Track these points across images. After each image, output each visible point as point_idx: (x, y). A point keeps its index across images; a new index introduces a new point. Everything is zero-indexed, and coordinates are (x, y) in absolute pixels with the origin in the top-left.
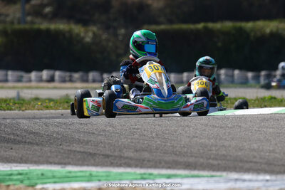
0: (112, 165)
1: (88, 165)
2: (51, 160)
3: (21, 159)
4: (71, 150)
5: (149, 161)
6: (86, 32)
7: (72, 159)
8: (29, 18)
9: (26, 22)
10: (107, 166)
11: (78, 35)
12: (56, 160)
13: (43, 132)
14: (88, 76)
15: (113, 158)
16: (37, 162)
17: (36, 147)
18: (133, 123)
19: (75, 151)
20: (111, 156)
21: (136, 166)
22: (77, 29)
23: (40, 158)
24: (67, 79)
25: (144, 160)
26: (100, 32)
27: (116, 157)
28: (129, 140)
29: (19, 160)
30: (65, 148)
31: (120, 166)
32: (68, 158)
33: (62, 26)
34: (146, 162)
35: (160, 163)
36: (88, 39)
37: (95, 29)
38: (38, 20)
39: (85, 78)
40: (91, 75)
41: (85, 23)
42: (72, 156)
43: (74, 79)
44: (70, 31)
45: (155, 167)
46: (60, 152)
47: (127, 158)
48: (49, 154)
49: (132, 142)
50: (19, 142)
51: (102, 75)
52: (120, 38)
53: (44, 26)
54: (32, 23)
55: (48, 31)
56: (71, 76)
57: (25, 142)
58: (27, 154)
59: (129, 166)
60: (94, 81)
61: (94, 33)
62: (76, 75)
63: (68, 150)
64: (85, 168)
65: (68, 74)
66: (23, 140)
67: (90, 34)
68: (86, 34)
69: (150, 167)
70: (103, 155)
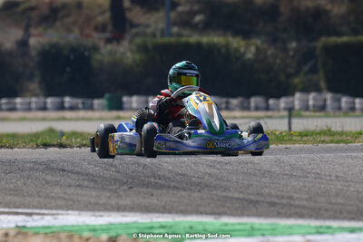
0: (279, 215)
1: (248, 216)
2: (201, 209)
3: (164, 208)
4: (227, 197)
5: (326, 210)
6: (248, 46)
7: (229, 208)
8: (175, 30)
9: (171, 35)
10: (273, 216)
11: (237, 50)
12: (208, 210)
13: (191, 174)
14: (249, 103)
15: (280, 206)
16: (184, 212)
17: (183, 193)
18: (306, 162)
19: (232, 198)
20: (278, 204)
21: (310, 217)
22: (236, 43)
23: (188, 207)
24: (223, 106)
25: (320, 209)
26: (265, 46)
27: (285, 205)
28: (301, 184)
29: (162, 209)
30: (219, 193)
31: (289, 216)
32: (224, 206)
33: (216, 39)
34: (322, 212)
35: (341, 213)
36: (249, 56)
37: (258, 42)
38: (186, 32)
39: (245, 105)
40: (254, 101)
41: (246, 35)
42: (228, 204)
43: (231, 106)
44: (227, 46)
45: (335, 218)
46: (213, 199)
47: (299, 206)
48: (199, 202)
49: (305, 187)
50: (162, 187)
51: (267, 101)
52: (291, 53)
53: (194, 39)
54: (179, 35)
55: (199, 45)
56: (227, 103)
57: (169, 187)
58: (171, 201)
59: (301, 216)
60: (257, 109)
61: (257, 48)
62: (234, 102)
63: (224, 197)
64: (245, 220)
65: (224, 100)
66: (167, 184)
67: (253, 49)
68: (247, 48)
69: (329, 218)
70: (268, 203)
